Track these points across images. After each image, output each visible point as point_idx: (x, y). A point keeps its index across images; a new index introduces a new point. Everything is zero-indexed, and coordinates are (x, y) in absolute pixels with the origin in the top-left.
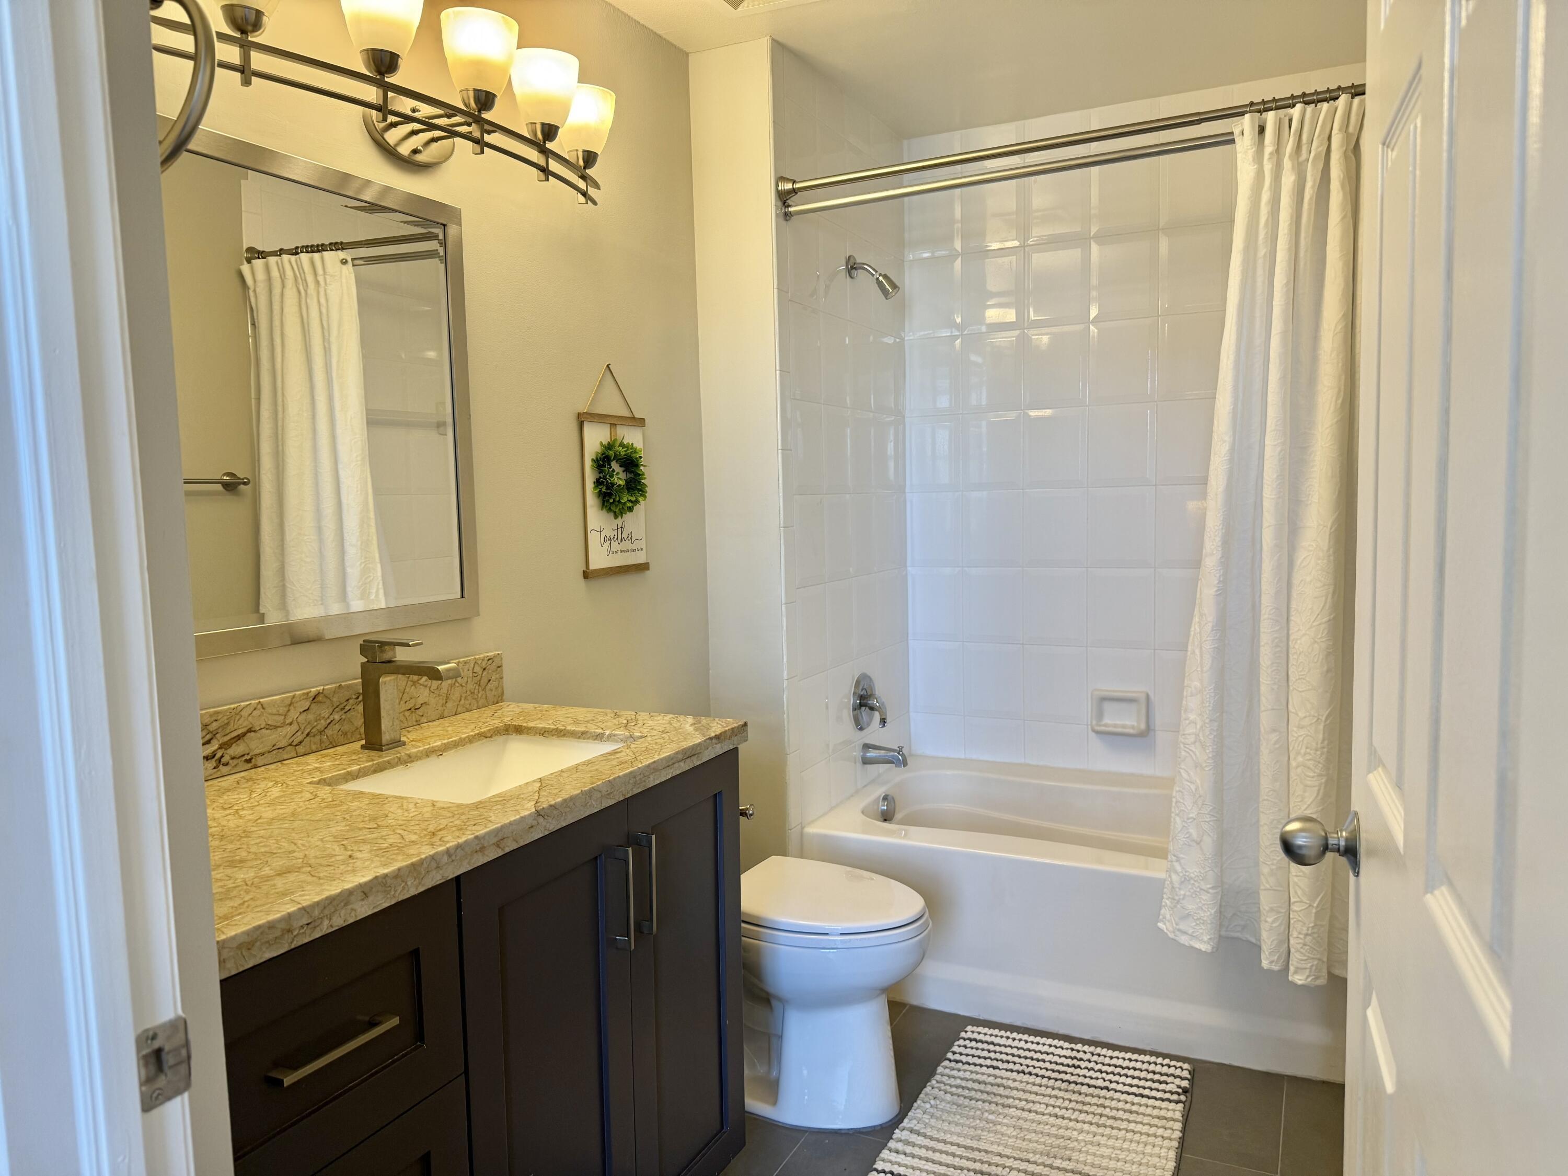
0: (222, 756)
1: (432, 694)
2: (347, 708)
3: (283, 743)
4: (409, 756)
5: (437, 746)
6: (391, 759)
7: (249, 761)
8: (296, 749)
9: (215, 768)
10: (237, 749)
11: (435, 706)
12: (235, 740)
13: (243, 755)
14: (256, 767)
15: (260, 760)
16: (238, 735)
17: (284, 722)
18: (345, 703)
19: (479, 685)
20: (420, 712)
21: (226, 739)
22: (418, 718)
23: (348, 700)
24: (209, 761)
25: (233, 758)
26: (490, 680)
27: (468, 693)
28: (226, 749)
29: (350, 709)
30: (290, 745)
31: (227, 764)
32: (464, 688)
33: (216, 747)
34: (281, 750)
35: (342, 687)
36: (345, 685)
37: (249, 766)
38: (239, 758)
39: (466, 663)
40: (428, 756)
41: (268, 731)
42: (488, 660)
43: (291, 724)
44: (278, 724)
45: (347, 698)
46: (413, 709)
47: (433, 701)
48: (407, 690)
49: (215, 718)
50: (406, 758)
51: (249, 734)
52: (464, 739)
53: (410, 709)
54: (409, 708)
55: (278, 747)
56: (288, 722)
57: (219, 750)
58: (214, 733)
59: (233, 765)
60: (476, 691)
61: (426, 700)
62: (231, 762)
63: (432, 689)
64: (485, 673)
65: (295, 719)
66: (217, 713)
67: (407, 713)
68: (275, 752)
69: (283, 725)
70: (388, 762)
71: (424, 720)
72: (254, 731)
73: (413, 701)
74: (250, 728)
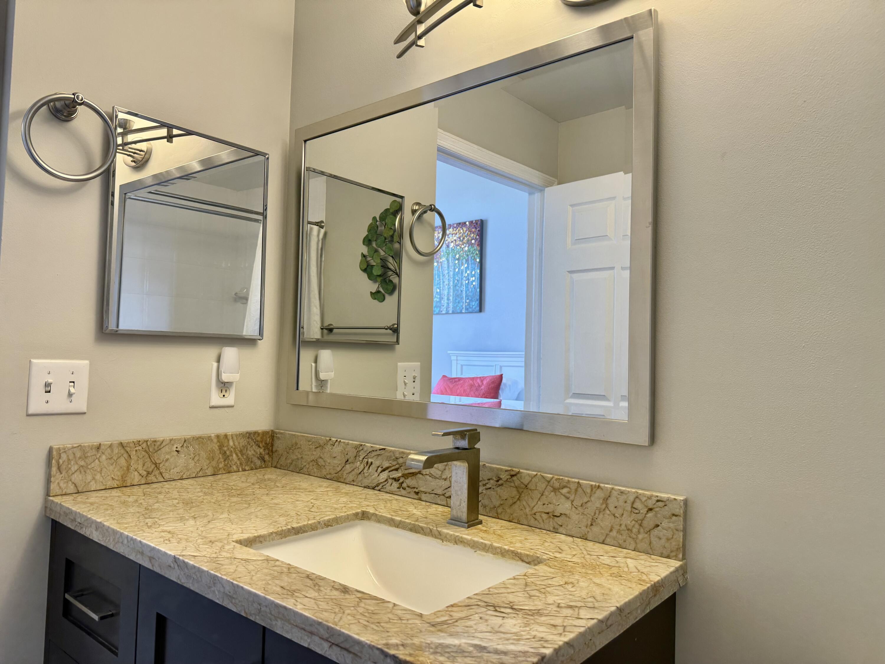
0: (403, 483)
1: (574, 508)
2: (488, 486)
3: (439, 492)
4: (440, 533)
5: (466, 539)
6: (424, 527)
7: (417, 493)
8: (447, 501)
9: (398, 488)
10: (410, 482)
11: (577, 522)
12: (411, 475)
13: (414, 488)
14: (420, 499)
15: (423, 497)
16: (413, 473)
17: (441, 477)
18: (487, 481)
19: (641, 525)
20: (559, 521)
21: (407, 472)
22: (557, 526)
23: (489, 479)
24: (396, 482)
25: (408, 487)
26: (657, 526)
27: (623, 527)
28: (405, 479)
29: (490, 488)
30: (443, 495)
31: (404, 489)
32: (618, 520)
33: (400, 475)
34: (437, 496)
35: (486, 467)
36: (488, 466)
37: (416, 497)
38: (412, 488)
39: (622, 492)
40: (456, 543)
41: (430, 478)
42: (658, 501)
43: (445, 479)
44: (438, 476)
45: (488, 478)
46: (551, 514)
47: (575, 517)
48: (546, 493)
49: (401, 455)
50: (437, 533)
51: (419, 475)
52: (496, 548)
53: (548, 513)
54: (547, 511)
55: (435, 493)
56: (444, 477)
57: (402, 478)
58: (401, 465)
59: (408, 491)
60: (635, 530)
61: (567, 512)
62: (407, 488)
63: (575, 503)
64: (650, 515)
65: (448, 477)
66: (403, 453)
67: (545, 516)
68: (433, 495)
69: (440, 478)
70: (422, 528)
71: (561, 530)
72: (422, 474)
73: (551, 506)
74: (420, 471)
